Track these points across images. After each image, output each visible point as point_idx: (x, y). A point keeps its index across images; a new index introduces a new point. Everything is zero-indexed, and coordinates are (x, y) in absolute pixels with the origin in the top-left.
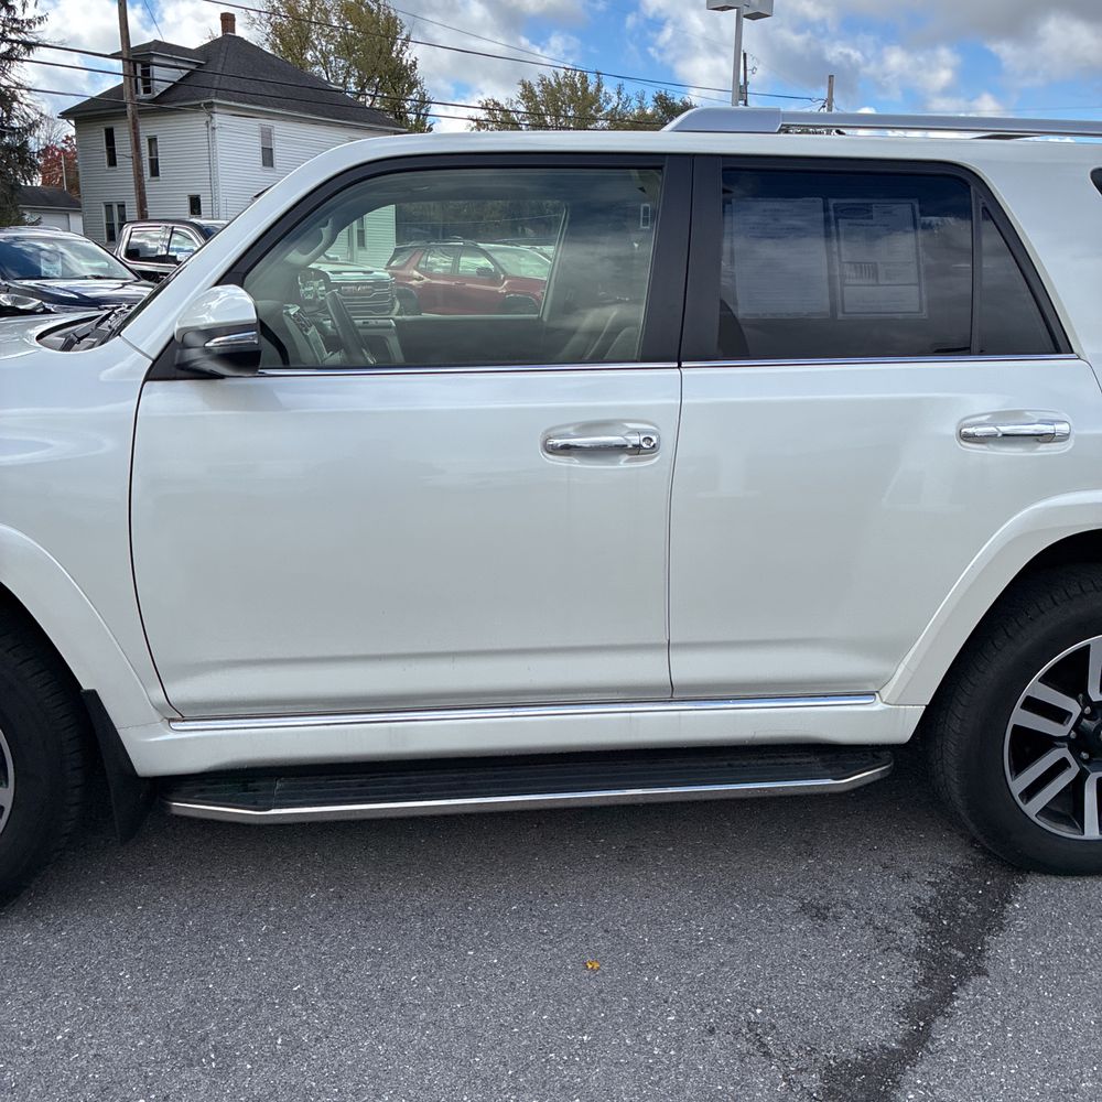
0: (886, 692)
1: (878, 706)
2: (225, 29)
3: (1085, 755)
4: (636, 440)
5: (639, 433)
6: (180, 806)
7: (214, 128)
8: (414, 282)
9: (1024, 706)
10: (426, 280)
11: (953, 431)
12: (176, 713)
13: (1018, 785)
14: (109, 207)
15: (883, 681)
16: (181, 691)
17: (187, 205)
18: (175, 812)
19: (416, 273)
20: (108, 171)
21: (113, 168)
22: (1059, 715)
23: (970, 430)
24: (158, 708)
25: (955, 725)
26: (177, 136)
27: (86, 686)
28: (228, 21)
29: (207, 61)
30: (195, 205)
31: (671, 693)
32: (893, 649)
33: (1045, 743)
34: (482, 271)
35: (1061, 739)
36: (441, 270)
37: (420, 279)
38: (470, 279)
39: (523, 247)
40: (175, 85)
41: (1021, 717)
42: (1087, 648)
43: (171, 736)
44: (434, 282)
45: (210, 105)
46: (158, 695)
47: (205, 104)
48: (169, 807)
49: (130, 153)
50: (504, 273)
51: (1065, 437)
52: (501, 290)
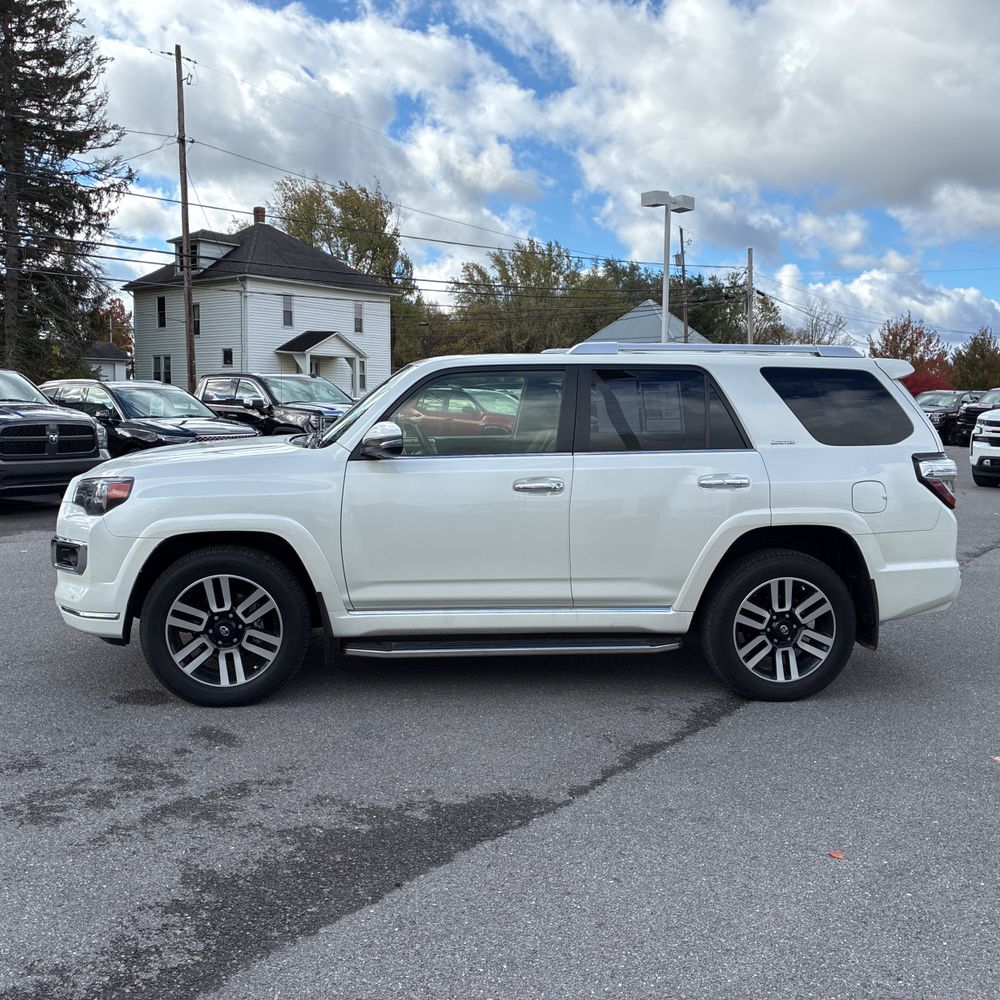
0: (674, 606)
1: (671, 612)
2: (256, 219)
3: (776, 641)
4: (554, 485)
5: (554, 482)
6: (351, 651)
7: (246, 297)
8: (414, 418)
9: (741, 613)
10: (423, 416)
11: (695, 482)
12: (352, 606)
13: (742, 653)
14: (157, 359)
15: (673, 600)
16: (356, 595)
17: (221, 357)
18: (348, 653)
19: (417, 412)
20: (158, 331)
21: (163, 328)
22: (760, 619)
23: (703, 482)
24: (345, 603)
25: (709, 623)
26: (215, 304)
27: (317, 591)
28: (259, 213)
29: (242, 244)
30: (228, 356)
31: (572, 603)
32: (676, 584)
33: (755, 633)
34: (466, 409)
35: (762, 631)
36: (433, 409)
37: (418, 415)
38: (457, 415)
39: (497, 391)
40: (218, 262)
41: (739, 618)
42: (769, 585)
43: (349, 616)
44: (430, 418)
45: (244, 279)
46: (346, 597)
47: (240, 278)
48: (345, 651)
49: (184, 319)
50: (484, 410)
51: (746, 485)
52: (481, 423)
